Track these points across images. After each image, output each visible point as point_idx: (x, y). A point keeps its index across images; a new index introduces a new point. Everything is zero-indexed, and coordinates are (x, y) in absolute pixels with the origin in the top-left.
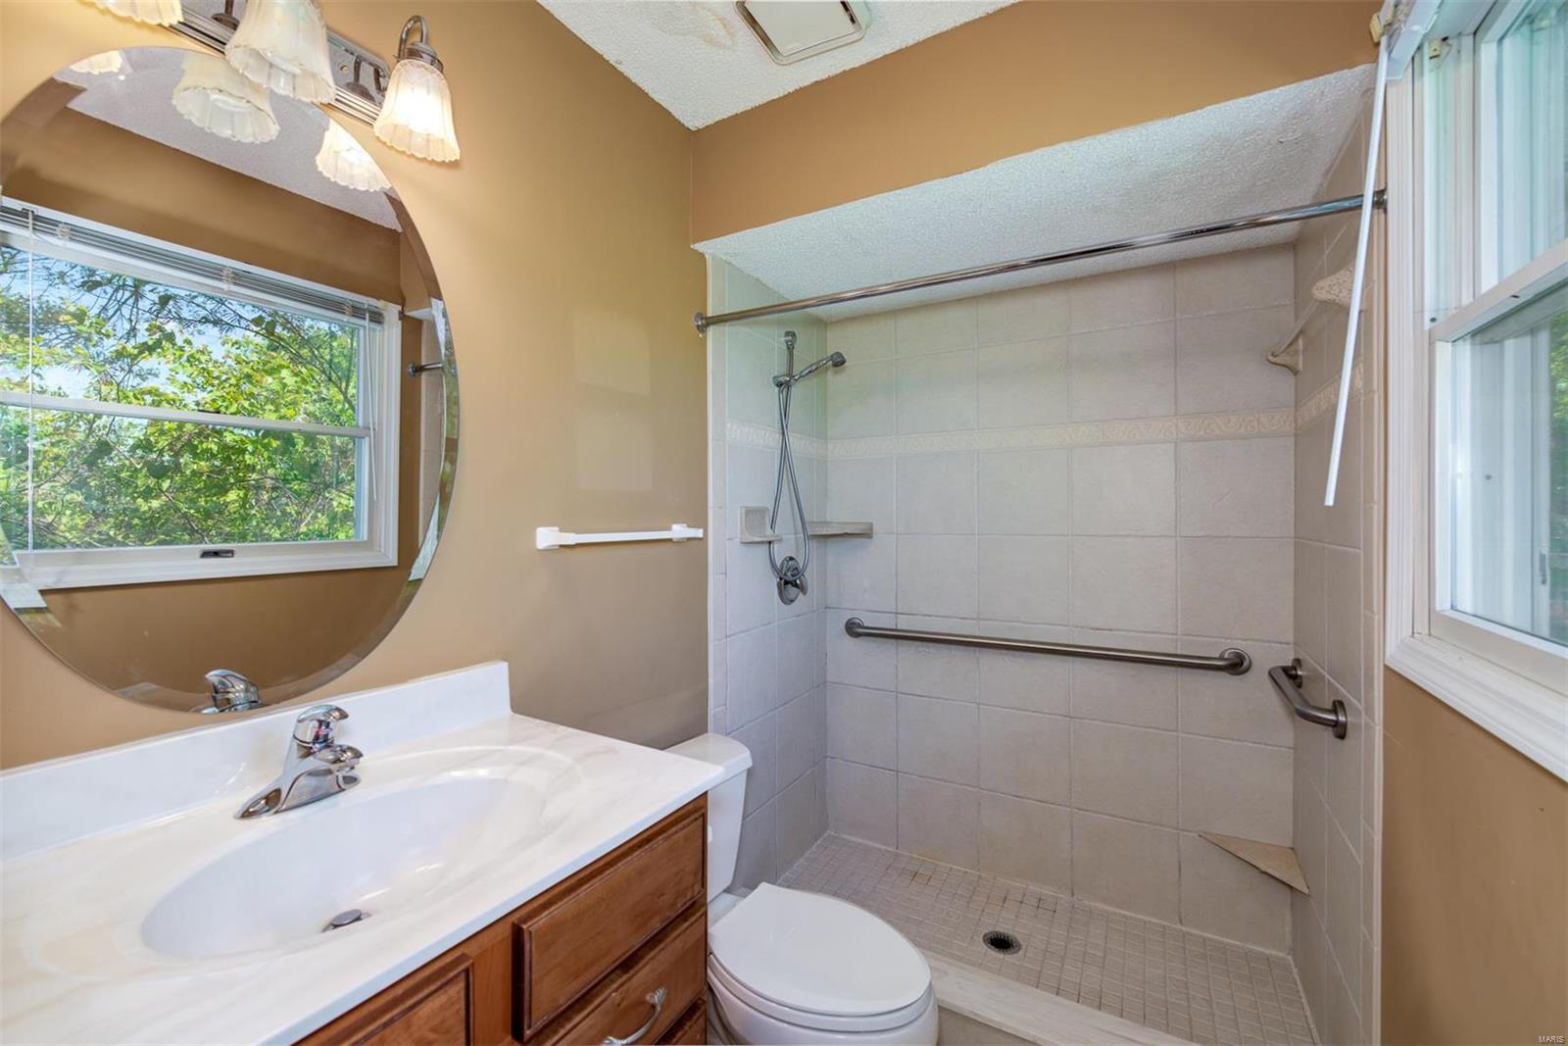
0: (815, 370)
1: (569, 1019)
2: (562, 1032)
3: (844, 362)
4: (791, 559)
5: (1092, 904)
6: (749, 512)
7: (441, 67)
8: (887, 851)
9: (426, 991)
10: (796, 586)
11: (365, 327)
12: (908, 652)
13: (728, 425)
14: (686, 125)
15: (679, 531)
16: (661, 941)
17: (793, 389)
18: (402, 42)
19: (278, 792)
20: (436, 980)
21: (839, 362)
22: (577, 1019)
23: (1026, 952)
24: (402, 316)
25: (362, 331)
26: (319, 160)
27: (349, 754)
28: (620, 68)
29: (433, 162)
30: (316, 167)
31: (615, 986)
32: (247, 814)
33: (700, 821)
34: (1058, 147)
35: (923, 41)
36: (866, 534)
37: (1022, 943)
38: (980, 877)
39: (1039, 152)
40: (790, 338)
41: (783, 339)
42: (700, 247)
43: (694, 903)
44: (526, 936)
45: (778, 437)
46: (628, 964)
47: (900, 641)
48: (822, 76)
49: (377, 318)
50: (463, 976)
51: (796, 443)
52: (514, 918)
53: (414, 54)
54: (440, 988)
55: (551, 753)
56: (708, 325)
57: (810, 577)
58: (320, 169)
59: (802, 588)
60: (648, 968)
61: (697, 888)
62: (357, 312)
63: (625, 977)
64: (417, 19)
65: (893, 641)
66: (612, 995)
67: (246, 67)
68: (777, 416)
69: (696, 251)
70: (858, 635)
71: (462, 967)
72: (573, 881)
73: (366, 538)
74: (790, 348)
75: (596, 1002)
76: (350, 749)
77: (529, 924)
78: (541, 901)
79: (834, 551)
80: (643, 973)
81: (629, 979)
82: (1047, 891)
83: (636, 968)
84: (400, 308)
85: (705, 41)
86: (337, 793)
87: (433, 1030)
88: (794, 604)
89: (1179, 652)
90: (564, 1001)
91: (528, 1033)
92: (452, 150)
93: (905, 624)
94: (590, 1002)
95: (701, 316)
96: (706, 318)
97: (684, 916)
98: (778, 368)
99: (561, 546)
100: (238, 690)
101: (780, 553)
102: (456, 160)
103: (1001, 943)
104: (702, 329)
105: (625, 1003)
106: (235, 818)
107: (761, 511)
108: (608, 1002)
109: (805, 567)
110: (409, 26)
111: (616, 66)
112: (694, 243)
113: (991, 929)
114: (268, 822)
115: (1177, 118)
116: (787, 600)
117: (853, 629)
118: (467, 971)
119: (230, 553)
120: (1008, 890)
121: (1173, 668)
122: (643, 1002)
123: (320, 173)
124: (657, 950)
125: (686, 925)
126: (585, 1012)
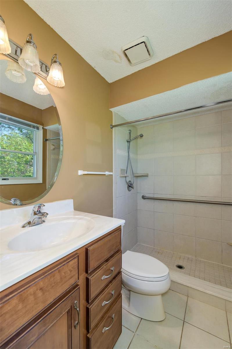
0: (136, 138)
1: (96, 270)
2: (95, 273)
3: (143, 136)
4: (130, 181)
5: (201, 259)
6: (122, 170)
7: (61, 65)
8: (152, 247)
9: (71, 259)
10: (132, 187)
11: (35, 131)
12: (157, 203)
13: (117, 150)
14: (108, 82)
15: (107, 173)
16: (113, 256)
17: (131, 143)
18: (52, 60)
19: (30, 222)
20: (72, 257)
21: (142, 136)
22: (98, 270)
23: (186, 269)
24: (43, 128)
25: (34, 132)
26: (34, 87)
27: (46, 214)
28: (95, 68)
29: (59, 87)
30: (33, 89)
31: (105, 264)
32: (23, 227)
33: (120, 231)
34: (198, 82)
35: (165, 59)
36: (147, 176)
37: (185, 267)
38: (174, 253)
39: (193, 83)
40: (130, 131)
41: (128, 132)
42: (111, 110)
43: (119, 250)
44: (89, 250)
45: (127, 153)
46: (107, 261)
47: (155, 200)
48: (140, 69)
49: (38, 128)
50: (77, 257)
51: (131, 155)
52: (86, 247)
53: (55, 62)
54: (73, 259)
55: (85, 217)
56: (113, 127)
57: (134, 185)
58: (34, 89)
59: (133, 188)
60: (111, 262)
61: (120, 246)
62: (34, 127)
63: (107, 263)
64: (56, 55)
65: (153, 200)
66: (104, 267)
67: (22, 64)
68: (127, 149)
69: (110, 111)
70: (145, 199)
71: (77, 255)
72: (96, 240)
73: (36, 177)
74: (130, 133)
75: (101, 268)
76: (45, 213)
77: (89, 248)
78: (91, 244)
79: (139, 180)
80: (110, 263)
81: (108, 264)
82: (190, 256)
83: (109, 261)
84: (42, 126)
85: (115, 61)
86: (41, 224)
87: (72, 268)
88: (131, 191)
89: (222, 201)
90: (96, 267)
91: (89, 272)
92: (63, 84)
93: (156, 196)
94: (100, 267)
95: (111, 125)
96: (113, 126)
97: (117, 252)
98: (127, 138)
99: (83, 174)
100: (18, 202)
101: (128, 179)
102: (64, 87)
103: (180, 267)
104: (112, 128)
105: (106, 269)
106: (21, 227)
107: (124, 170)
108: (104, 268)
109: (133, 183)
110: (54, 56)
111: (94, 68)
112: (110, 109)
113: (178, 264)
114: (28, 229)
115: (228, 73)
116: (129, 191)
117: (144, 197)
118: (78, 256)
119: (8, 179)
120: (181, 257)
121: (221, 205)
122: (110, 269)
123: (34, 90)
124: (112, 258)
125: (118, 254)
126: (99, 269)
